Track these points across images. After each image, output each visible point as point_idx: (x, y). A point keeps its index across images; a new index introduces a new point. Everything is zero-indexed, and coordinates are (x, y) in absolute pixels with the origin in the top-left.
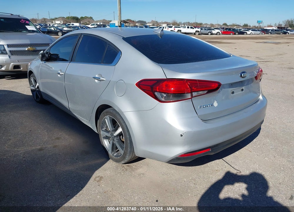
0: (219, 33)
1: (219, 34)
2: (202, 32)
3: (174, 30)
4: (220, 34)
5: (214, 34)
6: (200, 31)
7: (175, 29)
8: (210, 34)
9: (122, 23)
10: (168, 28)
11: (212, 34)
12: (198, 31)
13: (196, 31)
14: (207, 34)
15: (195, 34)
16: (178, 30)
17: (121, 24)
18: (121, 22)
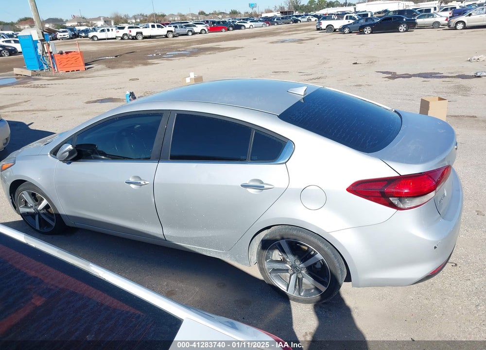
0: (205, 30)
1: (204, 32)
2: (177, 32)
3: (130, 34)
4: (206, 33)
5: (196, 33)
6: (173, 31)
7: (130, 31)
8: (190, 33)
9: (44, 33)
10: (118, 30)
11: (194, 33)
12: (172, 31)
13: (168, 31)
14: (187, 35)
15: (166, 36)
16: (137, 33)
17: (44, 37)
18: (42, 33)
